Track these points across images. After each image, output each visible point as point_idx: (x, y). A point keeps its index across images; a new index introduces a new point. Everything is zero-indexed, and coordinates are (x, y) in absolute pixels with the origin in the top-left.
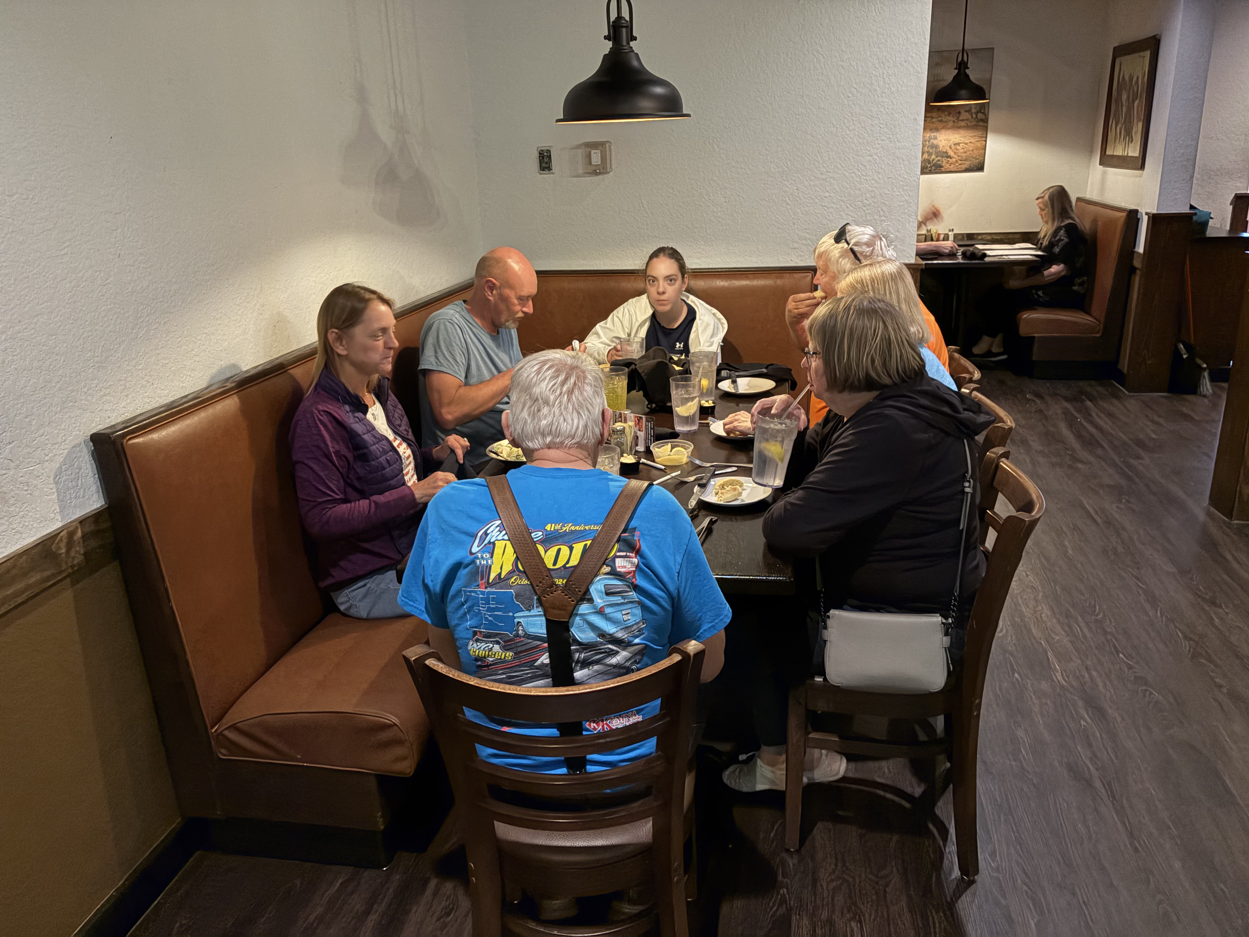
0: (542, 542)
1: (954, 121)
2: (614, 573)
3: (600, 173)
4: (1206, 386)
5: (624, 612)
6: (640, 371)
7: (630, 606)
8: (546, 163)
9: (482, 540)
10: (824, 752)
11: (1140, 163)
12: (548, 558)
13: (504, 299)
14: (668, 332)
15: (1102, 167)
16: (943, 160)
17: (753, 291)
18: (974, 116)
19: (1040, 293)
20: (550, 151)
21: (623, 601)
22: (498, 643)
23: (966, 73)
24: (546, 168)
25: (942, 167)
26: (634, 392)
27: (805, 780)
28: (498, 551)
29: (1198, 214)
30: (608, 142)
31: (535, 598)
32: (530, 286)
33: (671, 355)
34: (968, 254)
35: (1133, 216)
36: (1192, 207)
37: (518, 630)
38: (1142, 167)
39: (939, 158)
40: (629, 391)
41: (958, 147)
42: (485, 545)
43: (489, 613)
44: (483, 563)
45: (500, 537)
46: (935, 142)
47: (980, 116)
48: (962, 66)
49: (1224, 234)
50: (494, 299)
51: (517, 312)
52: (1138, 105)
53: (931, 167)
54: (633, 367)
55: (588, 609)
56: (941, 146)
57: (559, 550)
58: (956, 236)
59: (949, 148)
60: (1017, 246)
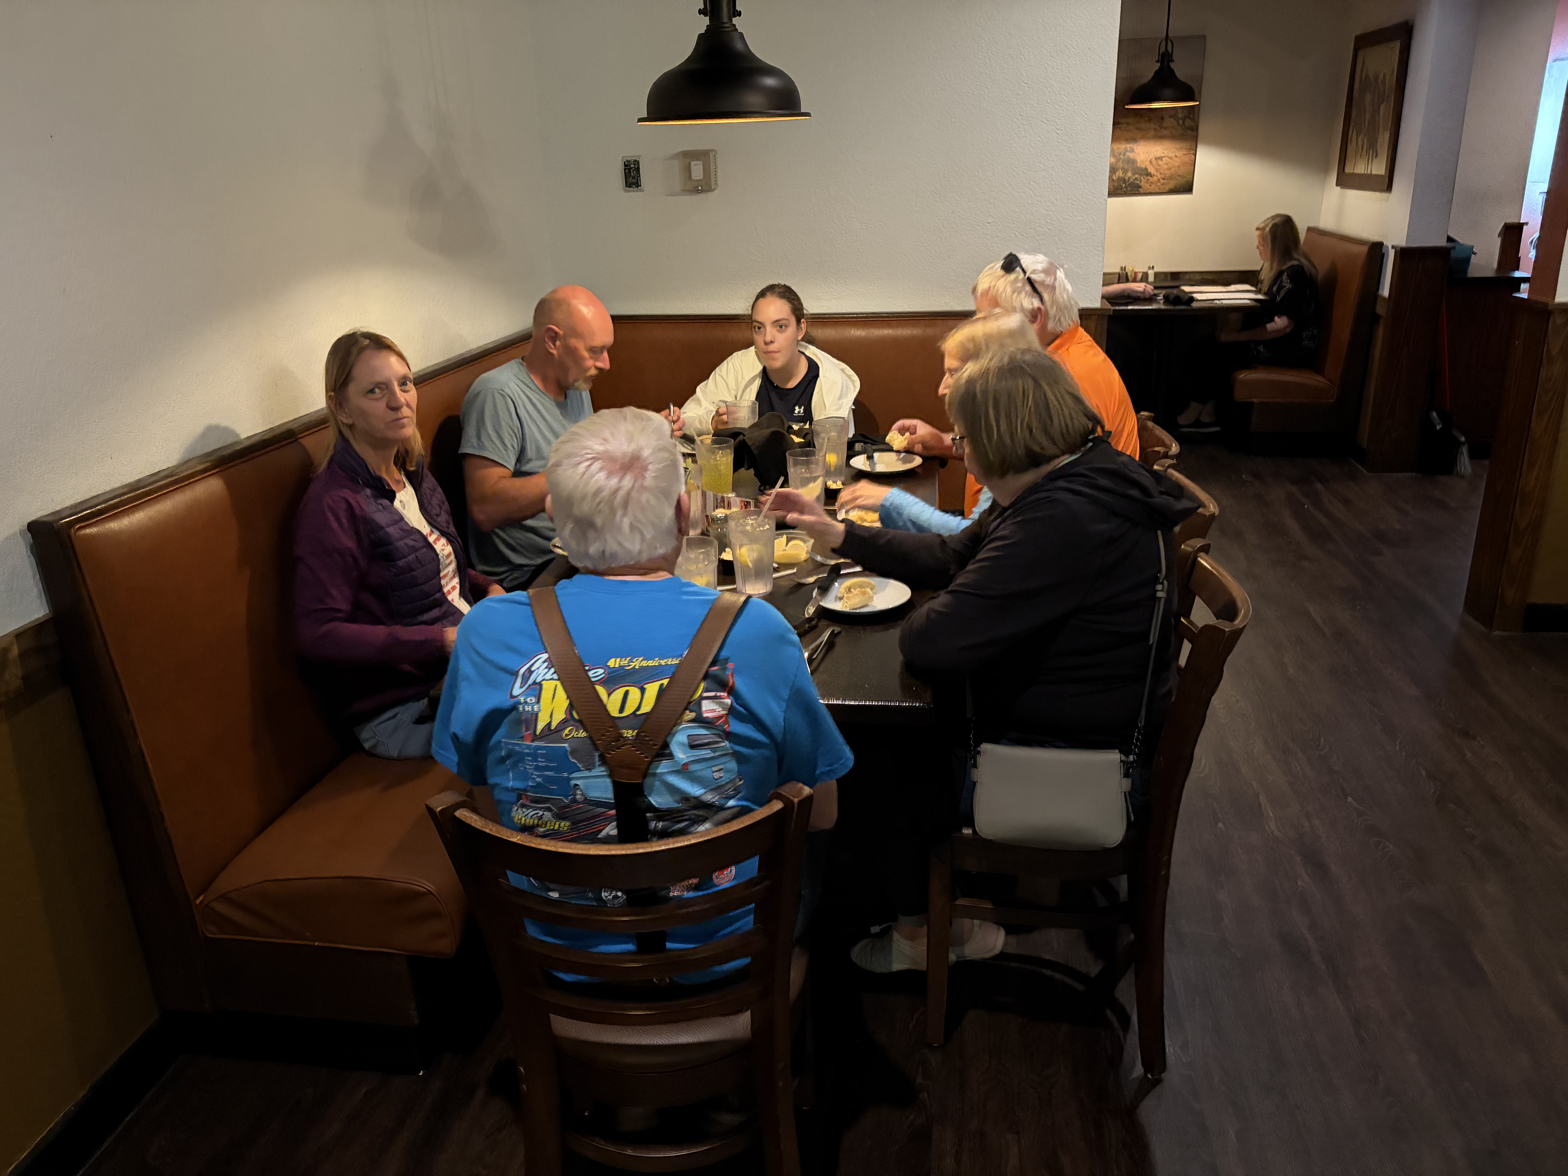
0: (603, 682)
1: (1155, 130)
2: (700, 720)
3: (702, 191)
4: (1465, 464)
5: (714, 769)
6: (750, 443)
7: (723, 760)
8: (634, 178)
9: (525, 678)
10: (976, 922)
11: (1386, 184)
12: (612, 703)
13: (572, 352)
14: (784, 393)
15: (1339, 188)
16: (1142, 178)
17: (896, 342)
18: (1181, 122)
19: (1261, 348)
20: (638, 162)
21: (712, 755)
22: (549, 809)
23: (1169, 67)
24: (633, 184)
25: (1140, 187)
26: (742, 471)
27: (952, 957)
28: (546, 694)
29: (1457, 248)
30: (712, 150)
31: (597, 754)
32: (605, 335)
33: (790, 423)
34: (1172, 297)
35: (1376, 249)
36: (1450, 239)
37: (575, 795)
38: (1389, 188)
39: (1137, 176)
40: (736, 469)
41: (1160, 162)
42: (530, 685)
43: (536, 773)
44: (527, 709)
45: (548, 676)
46: (1131, 155)
47: (1188, 122)
48: (1166, 58)
49: (1490, 273)
50: (558, 353)
51: (589, 369)
52: (1385, 111)
53: (1126, 188)
54: (741, 437)
55: (666, 767)
56: (1139, 161)
57: (626, 693)
58: (1157, 275)
59: (1149, 163)
60: (1233, 287)
